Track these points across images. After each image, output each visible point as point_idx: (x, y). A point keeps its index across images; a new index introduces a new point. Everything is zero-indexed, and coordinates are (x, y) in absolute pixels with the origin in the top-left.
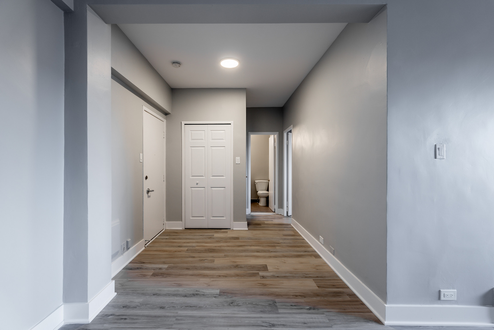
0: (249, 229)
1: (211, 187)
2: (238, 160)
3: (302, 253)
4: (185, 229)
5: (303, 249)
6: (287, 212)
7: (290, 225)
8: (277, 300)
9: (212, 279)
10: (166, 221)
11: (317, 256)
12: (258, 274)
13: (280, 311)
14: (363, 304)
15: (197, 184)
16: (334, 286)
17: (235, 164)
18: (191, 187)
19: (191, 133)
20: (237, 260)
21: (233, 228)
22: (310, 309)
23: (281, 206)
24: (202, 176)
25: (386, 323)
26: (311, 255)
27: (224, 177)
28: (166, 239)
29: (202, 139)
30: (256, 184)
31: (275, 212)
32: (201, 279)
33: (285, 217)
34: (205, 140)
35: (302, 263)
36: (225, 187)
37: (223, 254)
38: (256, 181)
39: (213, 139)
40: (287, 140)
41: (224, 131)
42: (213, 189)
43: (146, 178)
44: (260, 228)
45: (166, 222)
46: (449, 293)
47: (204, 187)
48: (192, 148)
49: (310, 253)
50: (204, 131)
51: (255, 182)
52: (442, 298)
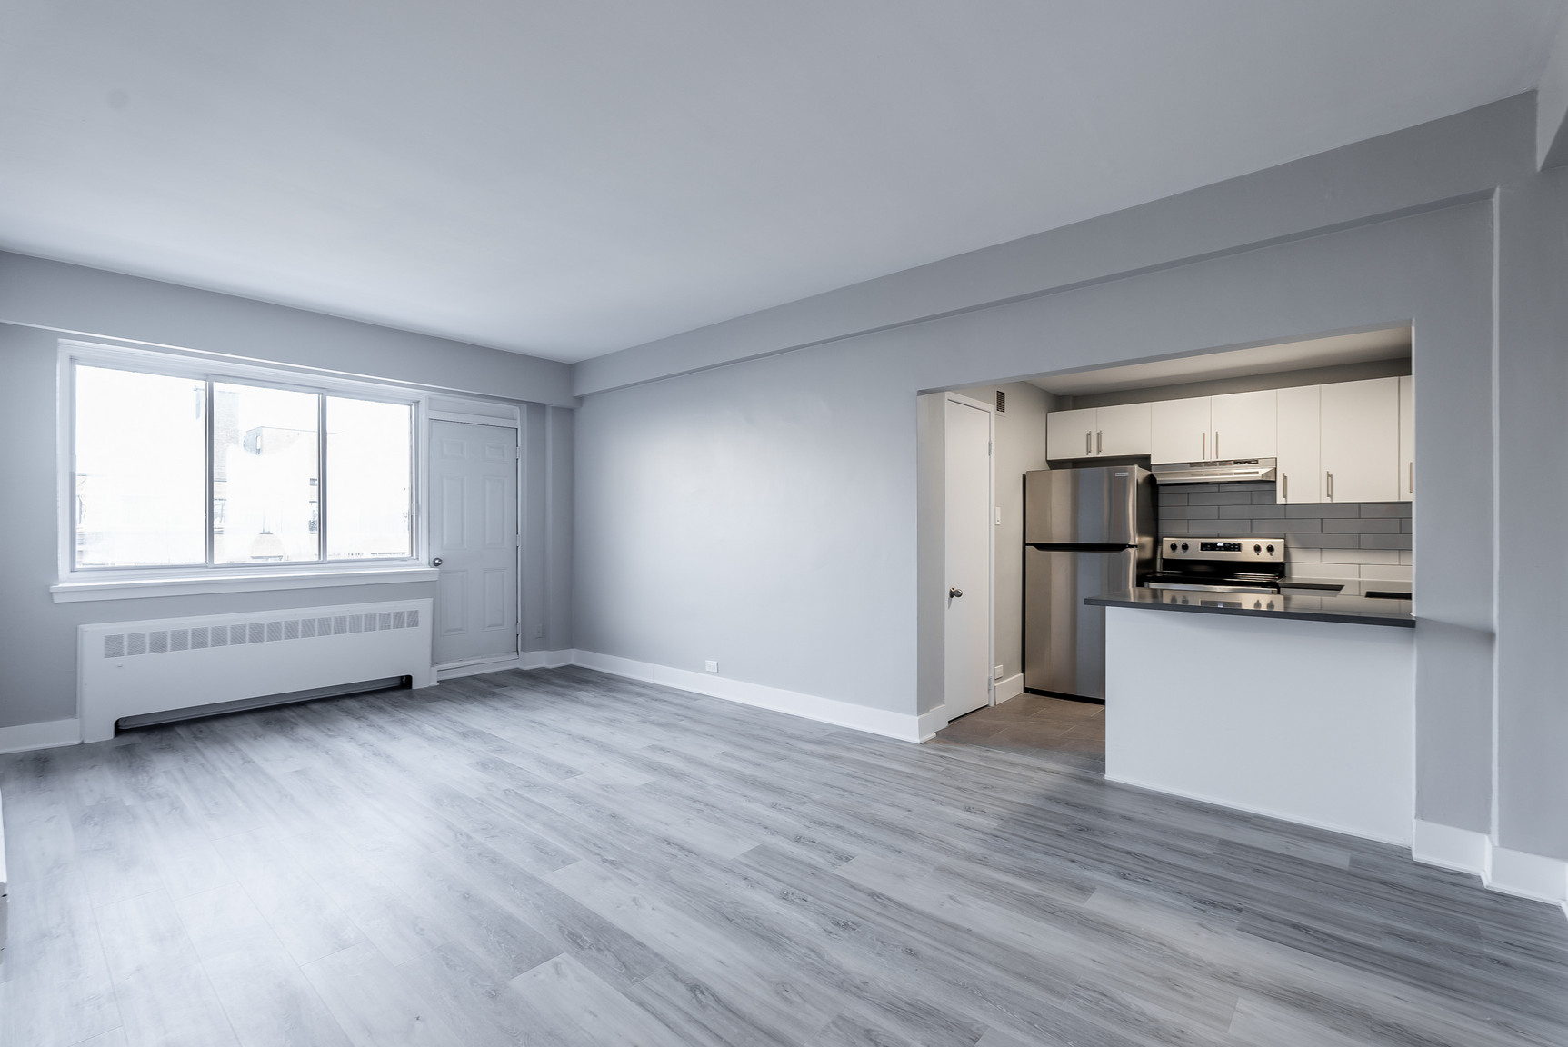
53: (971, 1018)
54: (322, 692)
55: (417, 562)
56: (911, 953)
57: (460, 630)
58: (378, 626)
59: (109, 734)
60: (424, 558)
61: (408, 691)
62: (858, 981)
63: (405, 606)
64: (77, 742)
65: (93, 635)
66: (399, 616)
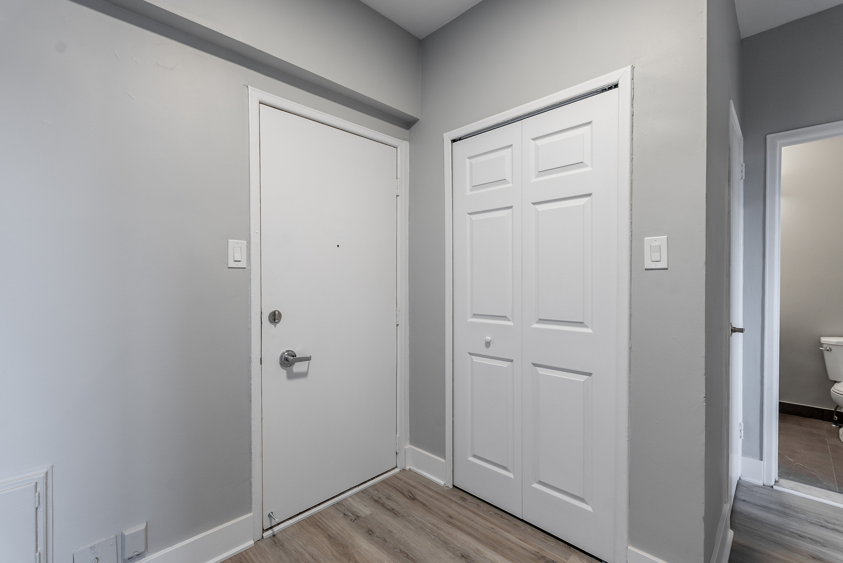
1: (534, 364)
2: (656, 252)
4: (454, 487)
10: (411, 443)
15: (488, 344)
17: (640, 273)
18: (471, 354)
24: (505, 318)
27: (586, 327)
29: (505, 180)
30: (826, 354)
34: (512, 183)
36: (590, 374)
38: (824, 340)
39: (541, 172)
41: (585, 128)
42: (541, 371)
43: (275, 318)
45: (408, 446)
47: (511, 361)
48: (475, 217)
50: (510, 149)
51: (821, 345)
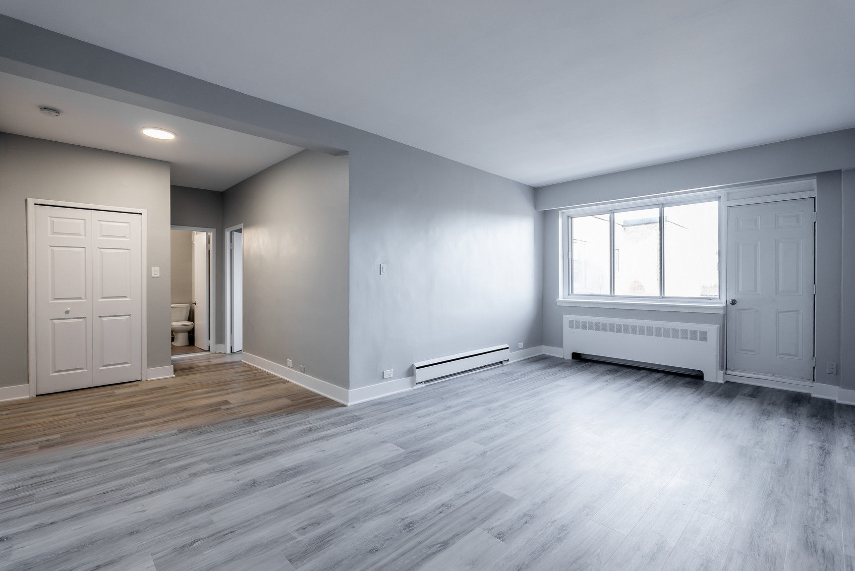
0: (176, 376)
1: (100, 317)
2: (156, 271)
3: (267, 383)
4: (37, 396)
5: (267, 380)
6: (231, 347)
7: (241, 361)
8: (252, 418)
9: (157, 426)
11: (286, 382)
12: (220, 408)
13: (258, 423)
14: (332, 400)
15: (67, 312)
16: (306, 397)
17: (150, 278)
18: (51, 319)
19: (53, 222)
20: (181, 406)
21: (147, 378)
22: (287, 414)
23: (220, 339)
24: (80, 298)
25: (349, 404)
26: (278, 383)
27: (127, 298)
28: (7, 414)
29: (79, 234)
31: (209, 351)
32: (139, 430)
33: (228, 354)
34: (85, 237)
35: (269, 390)
36: (129, 315)
37: (154, 406)
39: (103, 236)
40: (231, 242)
41: (127, 224)
42: (103, 318)
44: (194, 372)
46: (389, 372)
47: (85, 318)
48: (55, 249)
49: (277, 381)
50: (83, 221)
52: (385, 377)
53: (306, 563)
54: (659, 367)
55: (719, 301)
56: (373, 551)
57: (754, 351)
58: (680, 336)
59: (570, 358)
60: (723, 300)
61: (701, 381)
62: (355, 525)
63: (699, 327)
64: (562, 357)
65: (567, 318)
66: (694, 333)
